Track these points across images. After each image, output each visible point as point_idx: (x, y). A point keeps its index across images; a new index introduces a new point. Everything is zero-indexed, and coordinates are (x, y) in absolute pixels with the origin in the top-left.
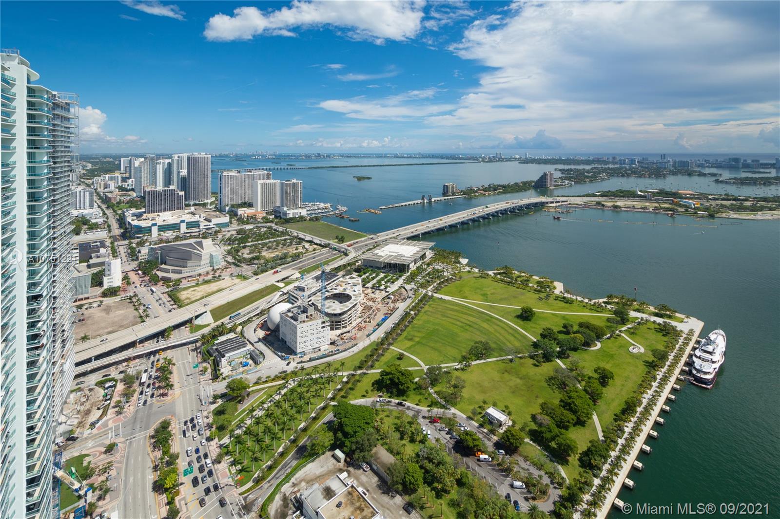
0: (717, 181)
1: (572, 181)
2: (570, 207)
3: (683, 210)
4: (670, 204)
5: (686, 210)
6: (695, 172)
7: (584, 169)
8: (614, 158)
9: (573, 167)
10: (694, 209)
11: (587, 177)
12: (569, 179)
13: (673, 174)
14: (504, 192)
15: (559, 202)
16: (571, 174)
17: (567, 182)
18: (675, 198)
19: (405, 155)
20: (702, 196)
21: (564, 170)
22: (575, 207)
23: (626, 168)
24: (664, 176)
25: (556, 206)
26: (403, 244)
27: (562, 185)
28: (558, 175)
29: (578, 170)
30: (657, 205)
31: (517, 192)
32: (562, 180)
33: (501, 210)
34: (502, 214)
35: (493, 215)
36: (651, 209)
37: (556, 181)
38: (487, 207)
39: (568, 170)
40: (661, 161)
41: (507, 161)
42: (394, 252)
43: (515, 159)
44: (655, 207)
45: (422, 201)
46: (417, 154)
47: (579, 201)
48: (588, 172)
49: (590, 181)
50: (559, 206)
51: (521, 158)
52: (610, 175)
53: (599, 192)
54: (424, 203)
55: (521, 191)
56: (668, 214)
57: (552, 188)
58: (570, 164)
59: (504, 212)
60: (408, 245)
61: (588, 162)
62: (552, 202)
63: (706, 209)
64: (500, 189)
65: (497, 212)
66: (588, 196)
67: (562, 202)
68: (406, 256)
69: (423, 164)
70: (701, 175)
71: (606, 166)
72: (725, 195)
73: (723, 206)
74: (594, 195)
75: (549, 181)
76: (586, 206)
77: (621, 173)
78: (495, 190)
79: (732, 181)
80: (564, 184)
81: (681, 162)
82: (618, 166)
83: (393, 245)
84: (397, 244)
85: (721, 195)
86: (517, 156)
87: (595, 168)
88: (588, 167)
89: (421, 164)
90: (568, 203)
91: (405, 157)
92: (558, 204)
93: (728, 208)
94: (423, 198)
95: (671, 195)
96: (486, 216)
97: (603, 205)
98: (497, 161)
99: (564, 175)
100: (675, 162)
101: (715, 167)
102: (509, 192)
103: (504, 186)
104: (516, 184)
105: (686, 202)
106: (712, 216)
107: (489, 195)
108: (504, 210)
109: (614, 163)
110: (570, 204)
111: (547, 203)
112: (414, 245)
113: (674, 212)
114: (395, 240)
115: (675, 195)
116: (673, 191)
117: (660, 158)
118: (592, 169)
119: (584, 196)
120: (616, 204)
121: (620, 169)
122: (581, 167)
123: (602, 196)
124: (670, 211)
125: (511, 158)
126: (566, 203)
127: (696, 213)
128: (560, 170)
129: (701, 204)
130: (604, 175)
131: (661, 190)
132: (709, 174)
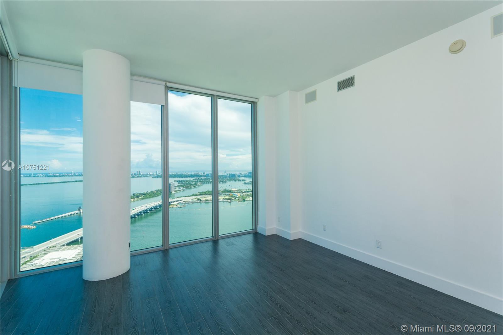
0: (245, 183)
1: (184, 188)
2: (184, 203)
3: (233, 198)
4: (229, 196)
5: (235, 199)
6: (237, 179)
7: (190, 180)
8: (204, 173)
9: (184, 179)
10: (238, 197)
11: (192, 185)
12: (183, 186)
13: (229, 181)
14: (144, 198)
15: (178, 201)
16: (183, 183)
17: (182, 188)
18: (231, 193)
19: (57, 175)
20: (240, 191)
21: (179, 181)
22: (187, 203)
23: (209, 178)
24: (226, 182)
25: (177, 204)
26: (64, 250)
27: (179, 190)
28: (176, 184)
29: (187, 181)
30: (224, 197)
31: (153, 197)
32: (179, 187)
33: (144, 211)
34: (144, 213)
35: (138, 215)
36: (222, 200)
37: (175, 188)
38: (133, 209)
39: (182, 181)
40: (224, 174)
41: (144, 176)
42: (55, 259)
43: (150, 175)
44: (224, 199)
45: (79, 212)
46: (69, 173)
47: (189, 199)
48: (192, 182)
49: (193, 187)
50: (178, 203)
51: (153, 174)
52: (203, 183)
53: (198, 193)
54: (80, 213)
55: (156, 196)
56: (228, 201)
57: (174, 192)
58: (182, 178)
59: (145, 212)
60: (70, 249)
61: (191, 176)
62: (175, 202)
63: (242, 197)
64: (141, 196)
65: (140, 212)
66: (193, 195)
67: (180, 200)
68: (68, 258)
69: (76, 181)
70: (240, 180)
71: (201, 178)
72: (248, 190)
73: (248, 195)
74: (196, 195)
75: (172, 188)
76: (193, 202)
77: (208, 181)
78: (138, 197)
79: (250, 183)
80: (180, 190)
81: (232, 174)
82: (205, 178)
83: (54, 253)
84: (58, 251)
85: (247, 190)
86: (151, 173)
87: (195, 179)
88: (192, 179)
89: (74, 182)
90: (183, 201)
91: (57, 176)
92: (178, 202)
93: (249, 196)
94: (79, 210)
95: (229, 191)
96: (133, 216)
97: (201, 200)
98: (138, 177)
99: (179, 184)
100: (229, 175)
101: (244, 176)
102: (148, 198)
103: (144, 194)
104: (152, 192)
105: (235, 195)
106: (244, 200)
107: (134, 201)
108: (145, 210)
109: (204, 176)
110: (184, 201)
111: (172, 202)
112: (75, 248)
113: (230, 200)
114: (55, 248)
115: (230, 191)
116: (230, 190)
117: (223, 173)
118: (194, 180)
119: (191, 196)
120: (207, 199)
121: (207, 179)
122: (188, 179)
123: (200, 195)
124: (229, 200)
125: (147, 174)
126: (182, 201)
127: (239, 199)
128: (178, 181)
129: (240, 195)
130: (199, 183)
131: (225, 190)
132: (242, 180)
